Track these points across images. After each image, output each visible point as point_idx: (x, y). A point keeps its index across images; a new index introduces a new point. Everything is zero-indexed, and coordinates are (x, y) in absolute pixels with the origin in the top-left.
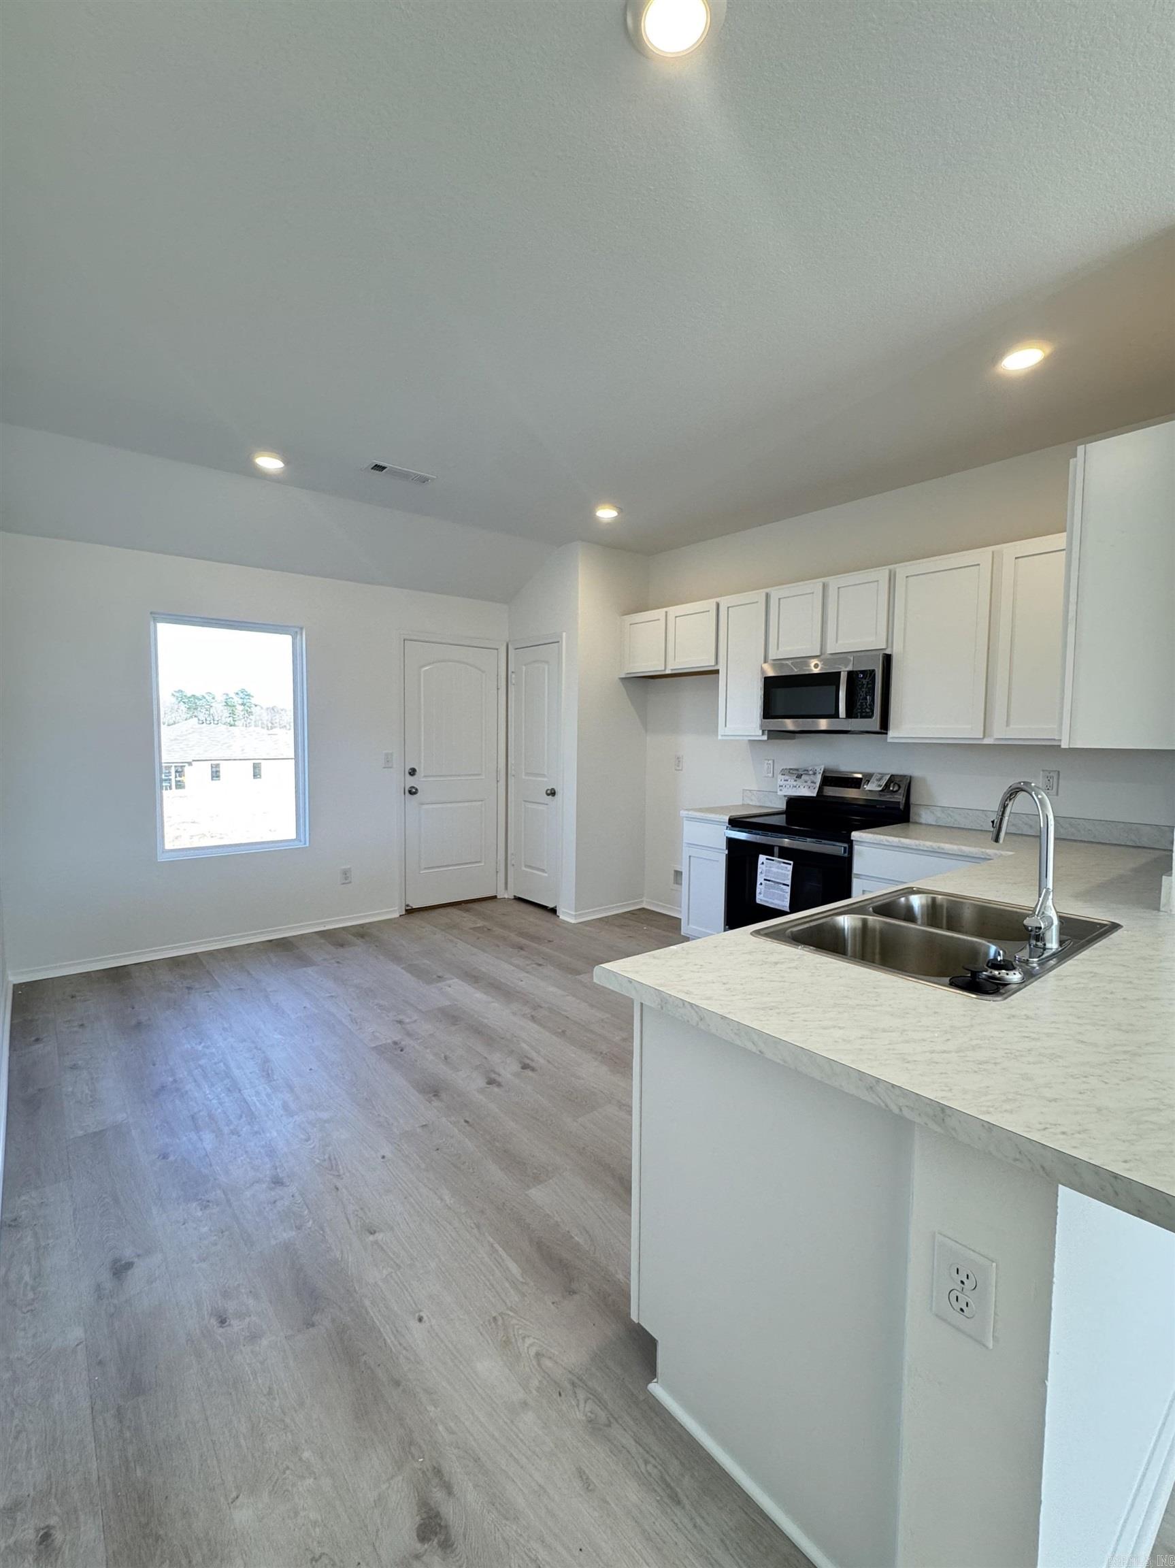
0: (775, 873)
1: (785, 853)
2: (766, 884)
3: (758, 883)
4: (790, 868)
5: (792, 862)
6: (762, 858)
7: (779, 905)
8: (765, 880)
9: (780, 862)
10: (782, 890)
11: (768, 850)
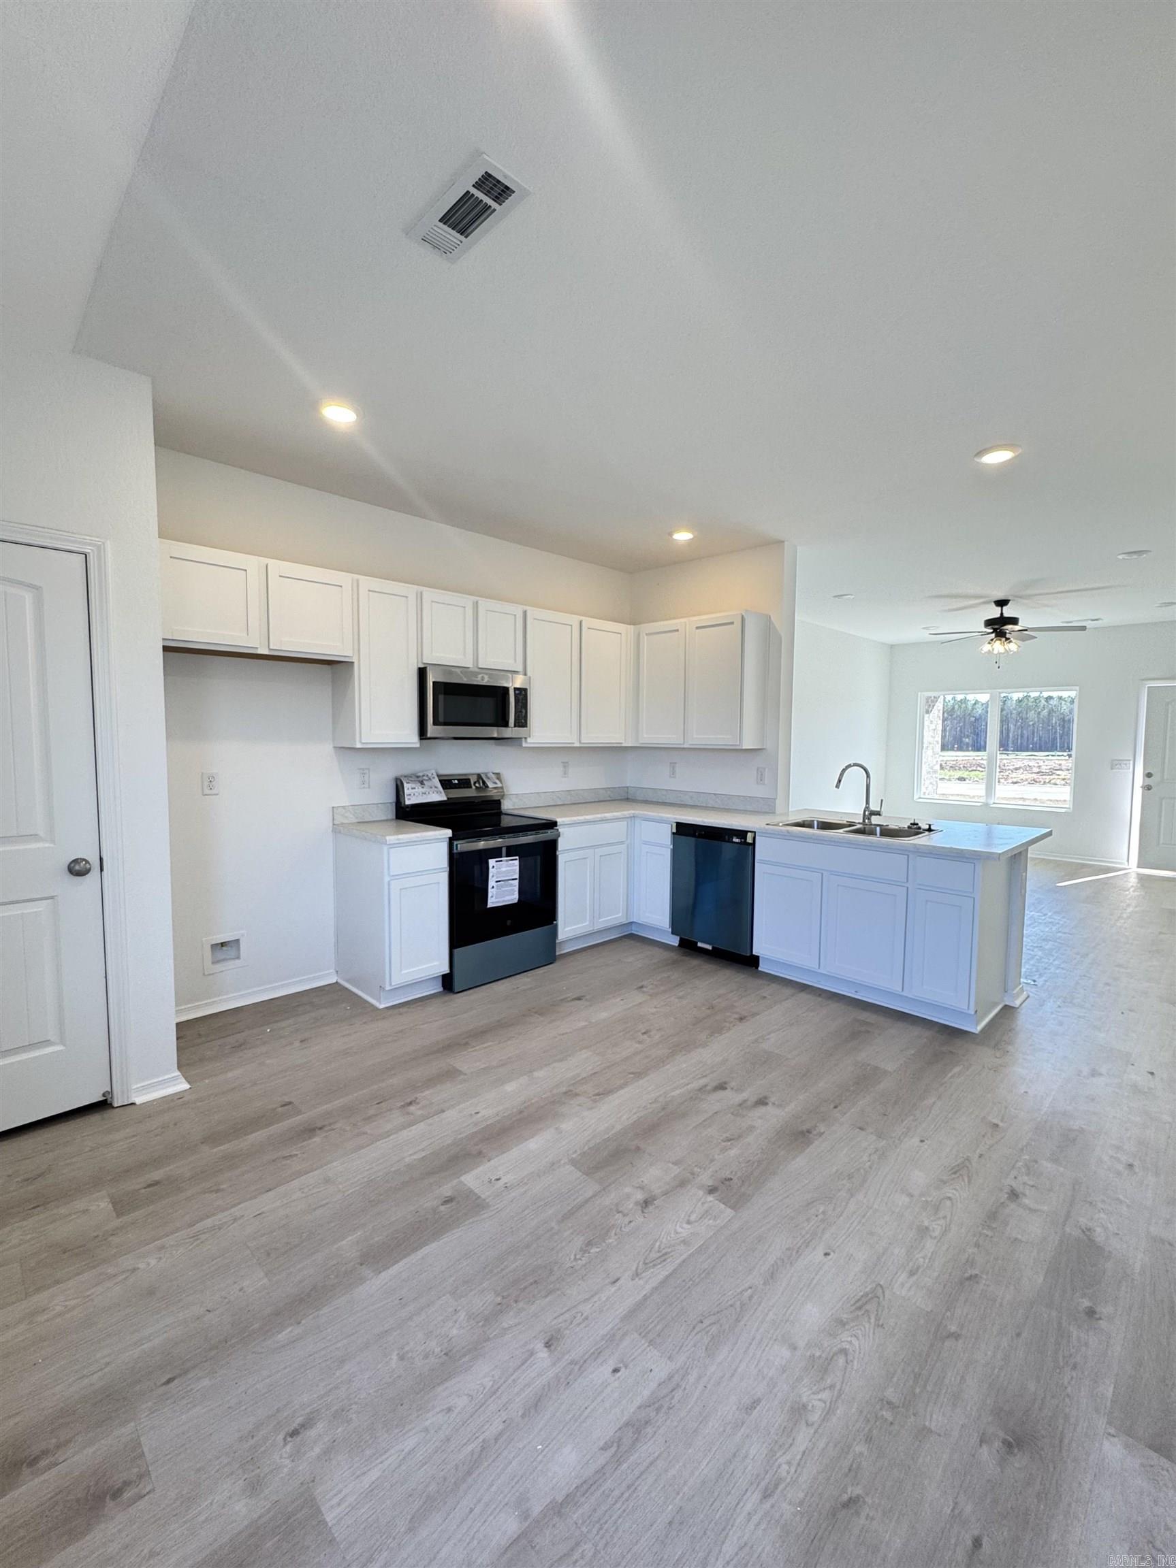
0: (504, 872)
1: (511, 851)
2: (497, 886)
3: (490, 887)
4: (517, 862)
5: (517, 857)
6: (492, 862)
7: (509, 901)
8: (497, 882)
9: (507, 861)
10: (511, 885)
11: (496, 853)
